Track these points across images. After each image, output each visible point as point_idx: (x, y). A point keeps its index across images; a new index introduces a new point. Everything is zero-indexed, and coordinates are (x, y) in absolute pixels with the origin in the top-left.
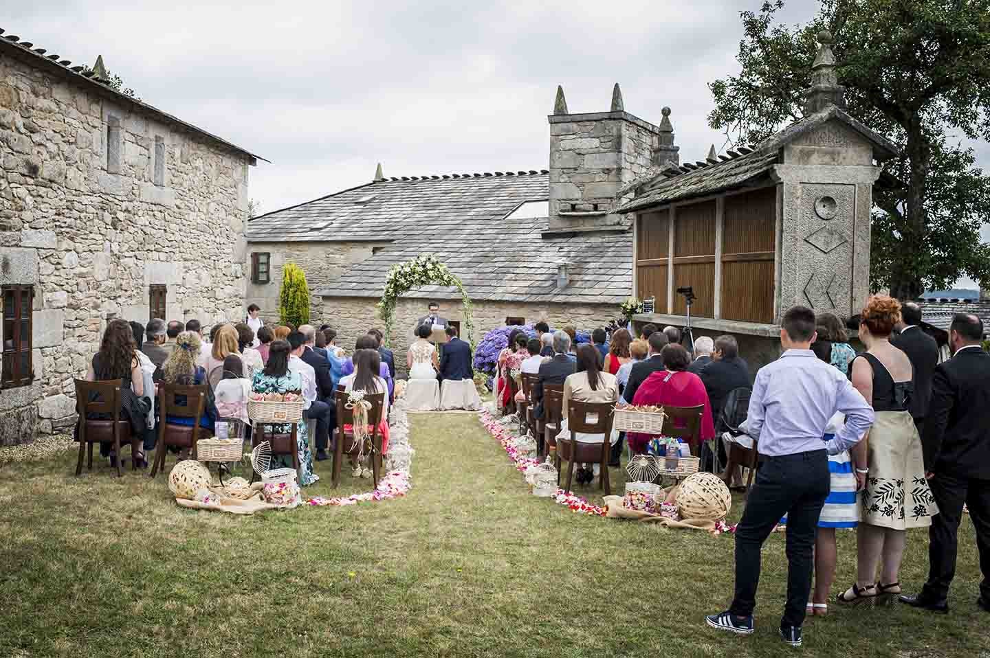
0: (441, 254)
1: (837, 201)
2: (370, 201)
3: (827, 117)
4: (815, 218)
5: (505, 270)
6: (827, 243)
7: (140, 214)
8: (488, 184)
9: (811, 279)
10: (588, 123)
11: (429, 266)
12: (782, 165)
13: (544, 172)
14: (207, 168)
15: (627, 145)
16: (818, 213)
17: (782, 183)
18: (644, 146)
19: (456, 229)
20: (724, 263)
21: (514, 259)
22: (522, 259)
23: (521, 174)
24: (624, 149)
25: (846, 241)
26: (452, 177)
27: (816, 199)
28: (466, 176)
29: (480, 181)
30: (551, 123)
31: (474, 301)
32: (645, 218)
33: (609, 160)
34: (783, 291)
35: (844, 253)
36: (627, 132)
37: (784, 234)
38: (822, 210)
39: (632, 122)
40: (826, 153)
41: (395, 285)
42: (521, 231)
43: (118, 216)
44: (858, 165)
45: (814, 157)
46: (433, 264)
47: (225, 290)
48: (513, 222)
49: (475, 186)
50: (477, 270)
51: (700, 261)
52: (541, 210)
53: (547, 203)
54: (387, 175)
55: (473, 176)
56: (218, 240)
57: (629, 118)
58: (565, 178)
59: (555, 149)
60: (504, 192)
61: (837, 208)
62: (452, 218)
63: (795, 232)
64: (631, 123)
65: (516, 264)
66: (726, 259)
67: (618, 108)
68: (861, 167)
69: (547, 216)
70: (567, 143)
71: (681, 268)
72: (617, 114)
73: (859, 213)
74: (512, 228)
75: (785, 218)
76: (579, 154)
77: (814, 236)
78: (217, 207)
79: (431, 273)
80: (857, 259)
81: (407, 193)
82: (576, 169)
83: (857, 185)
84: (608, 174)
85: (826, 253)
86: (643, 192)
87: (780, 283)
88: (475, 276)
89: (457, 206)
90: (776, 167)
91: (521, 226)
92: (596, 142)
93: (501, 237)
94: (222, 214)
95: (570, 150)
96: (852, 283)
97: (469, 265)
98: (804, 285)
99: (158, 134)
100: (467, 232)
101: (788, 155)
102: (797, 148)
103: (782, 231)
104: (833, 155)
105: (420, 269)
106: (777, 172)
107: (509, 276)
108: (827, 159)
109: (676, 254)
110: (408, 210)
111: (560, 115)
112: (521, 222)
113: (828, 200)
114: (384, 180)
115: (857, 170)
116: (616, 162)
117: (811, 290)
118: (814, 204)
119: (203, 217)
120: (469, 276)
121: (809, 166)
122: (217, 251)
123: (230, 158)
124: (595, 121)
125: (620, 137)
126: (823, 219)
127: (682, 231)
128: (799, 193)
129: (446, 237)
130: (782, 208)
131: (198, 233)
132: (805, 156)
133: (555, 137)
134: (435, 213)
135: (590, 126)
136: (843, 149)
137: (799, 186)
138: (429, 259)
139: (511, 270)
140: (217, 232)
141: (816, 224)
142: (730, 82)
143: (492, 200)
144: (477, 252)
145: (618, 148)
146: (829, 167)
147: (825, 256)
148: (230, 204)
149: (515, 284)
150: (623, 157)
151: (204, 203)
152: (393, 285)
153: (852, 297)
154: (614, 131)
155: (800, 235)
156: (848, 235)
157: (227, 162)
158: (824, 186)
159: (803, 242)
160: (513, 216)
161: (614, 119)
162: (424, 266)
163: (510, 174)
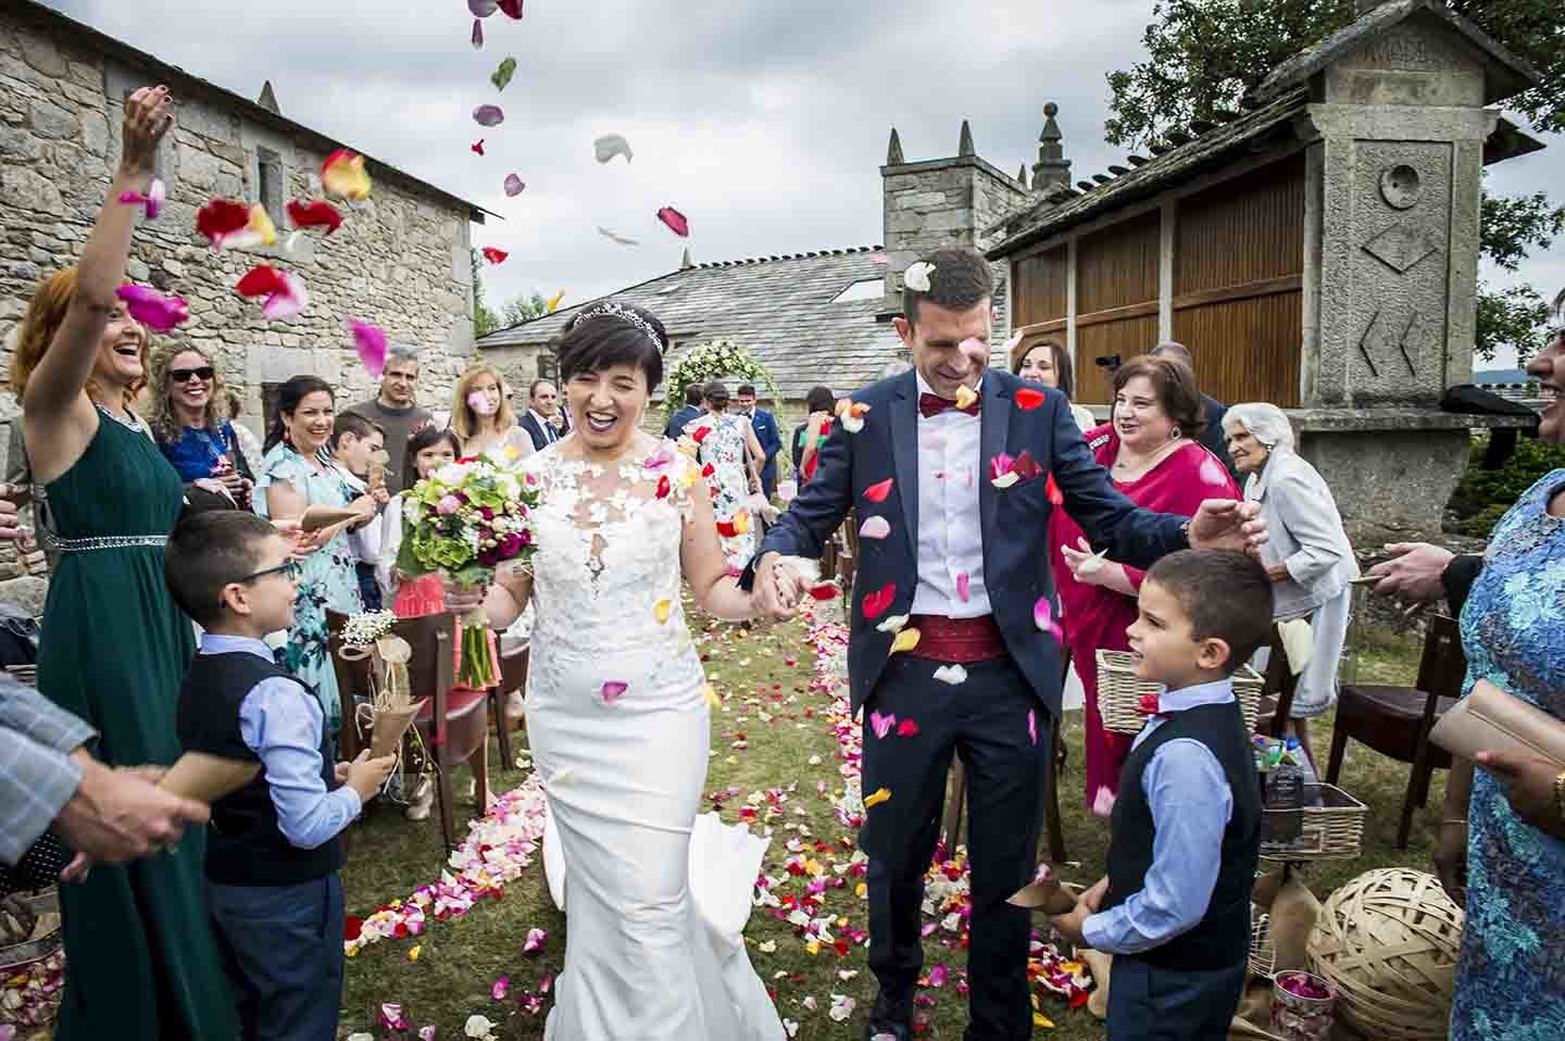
0: (755, 346)
1: (1421, 175)
2: (674, 291)
3: (1409, 9)
4: (1381, 206)
5: (830, 361)
6: (1402, 254)
7: (227, 267)
8: (810, 265)
9: (1372, 323)
10: (930, 174)
11: (725, 353)
12: (1324, 106)
13: (878, 248)
14: (384, 214)
15: (979, 199)
16: (1387, 196)
17: (1322, 140)
18: (1001, 203)
19: (773, 316)
20: (1176, 311)
21: (842, 347)
22: (851, 347)
23: (851, 251)
24: (976, 204)
25: (1436, 250)
26: (769, 259)
27: (1383, 171)
28: (786, 258)
29: (802, 262)
30: (884, 176)
31: (788, 401)
32: (1024, 265)
33: (958, 219)
34: (1324, 345)
35: (1431, 271)
36: (980, 183)
37: (1327, 239)
38: (1394, 194)
39: (986, 171)
40: (1403, 81)
41: (681, 380)
42: (851, 315)
43: (166, 266)
44: (1459, 105)
45: (1381, 91)
46: (730, 350)
47: (435, 393)
48: (839, 305)
49: (796, 267)
50: (795, 363)
51: (1129, 314)
52: (876, 290)
53: (882, 282)
54: (696, 263)
55: (793, 257)
56: (415, 321)
57: (982, 165)
58: (902, 245)
59: (889, 208)
60: (829, 273)
61: (1421, 189)
62: (767, 306)
63: (1346, 234)
64: (984, 171)
65: (843, 354)
66: (1180, 305)
67: (969, 153)
68: (1462, 109)
69: (882, 295)
70: (906, 200)
71: (1091, 331)
72: (966, 160)
73: (1459, 196)
74: (839, 313)
75: (1326, 206)
76: (919, 213)
77: (1379, 242)
78: (411, 274)
79: (728, 363)
80: (1455, 282)
81: (717, 281)
82: (915, 233)
83: (1456, 145)
84: (957, 236)
85: (1399, 272)
86: (1019, 226)
87: (1318, 331)
88: (792, 370)
89: (776, 291)
90: (1311, 108)
91: (850, 309)
92: (940, 197)
93: (827, 322)
94: (422, 284)
95: (909, 209)
96: (1446, 327)
97: (787, 357)
98: (1359, 335)
99: (263, 144)
100: (784, 319)
101: (1333, 89)
102: (1351, 72)
103: (1320, 232)
104: (1414, 87)
105: (713, 358)
106: (1313, 119)
107: (835, 369)
108: (1403, 94)
109: (1079, 311)
110: (717, 298)
111: (895, 167)
112: (850, 304)
113: (1404, 174)
114: (692, 268)
115: (1456, 115)
116: (966, 221)
117: (1375, 341)
118: (1380, 180)
119: (383, 286)
120: (784, 371)
121: (1370, 108)
122: (415, 337)
123: (433, 206)
124: (940, 169)
125: (971, 188)
126: (1396, 208)
127: (1091, 272)
128: (1352, 159)
129: (761, 326)
130: (1321, 189)
131: (373, 309)
132: (1364, 89)
133: (890, 194)
134: (749, 299)
135: (932, 177)
136: (1431, 76)
137: (1353, 146)
138: (725, 344)
139: (839, 361)
140: (411, 310)
141: (1384, 219)
142: (1136, 73)
143: (816, 283)
144: (797, 342)
145: (968, 203)
146: (1409, 109)
147: (1396, 278)
148: (437, 273)
149: (842, 377)
150: (975, 213)
151: (382, 265)
152: (677, 381)
153: (1445, 354)
154: (963, 182)
155: (1355, 240)
156: (1438, 238)
157: (426, 211)
158: (1396, 146)
159: (1358, 253)
160: (840, 300)
161: (963, 166)
162: (718, 354)
163: (837, 253)
